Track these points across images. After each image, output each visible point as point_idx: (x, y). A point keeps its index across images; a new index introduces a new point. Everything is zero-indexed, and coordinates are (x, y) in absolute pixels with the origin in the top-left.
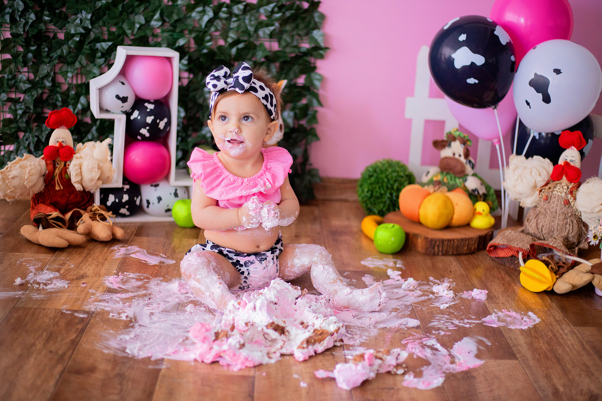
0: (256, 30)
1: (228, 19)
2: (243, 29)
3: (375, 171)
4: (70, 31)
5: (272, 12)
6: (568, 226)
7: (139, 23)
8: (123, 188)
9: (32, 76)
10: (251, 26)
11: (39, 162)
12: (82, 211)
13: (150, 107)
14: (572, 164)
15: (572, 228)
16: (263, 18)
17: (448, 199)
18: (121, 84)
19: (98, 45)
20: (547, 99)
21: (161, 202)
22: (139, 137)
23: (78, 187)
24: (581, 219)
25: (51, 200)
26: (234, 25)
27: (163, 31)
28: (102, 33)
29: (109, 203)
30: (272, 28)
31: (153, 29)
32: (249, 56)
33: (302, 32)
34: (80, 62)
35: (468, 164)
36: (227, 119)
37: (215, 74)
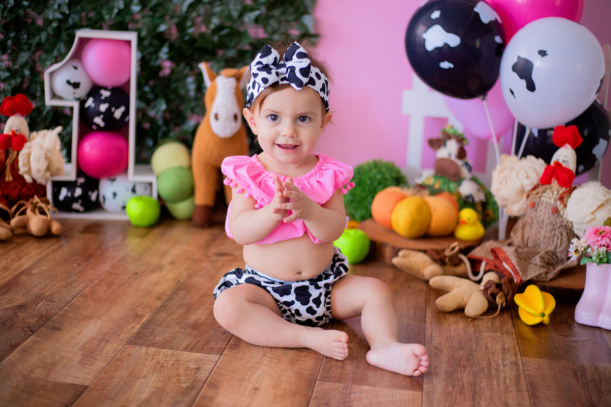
0: (241, 15)
1: (211, 4)
2: (226, 13)
4: (48, 17)
6: (556, 239)
7: (118, 8)
8: (76, 182)
9: (11, 64)
10: (236, 10)
12: (26, 204)
13: (106, 94)
14: (564, 165)
15: (561, 242)
16: (249, 2)
17: (426, 204)
18: (73, 69)
20: (531, 87)
21: (118, 198)
22: (94, 127)
23: (28, 179)
24: (573, 231)
25: (3, 192)
26: (217, 9)
27: (143, 17)
28: (81, 18)
29: (61, 198)
30: (257, 13)
31: (133, 14)
32: (233, 44)
33: (290, 18)
34: (59, 51)
35: (464, 167)
36: (278, 119)
37: (261, 60)
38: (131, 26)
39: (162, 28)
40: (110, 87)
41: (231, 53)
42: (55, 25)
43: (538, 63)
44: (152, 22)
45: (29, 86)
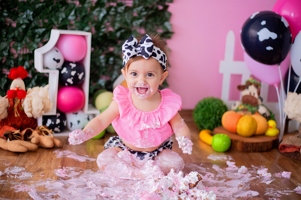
0: (132, 22)
1: (115, 16)
3: (205, 104)
5: (141, 11)
7: (62, 17)
8: (56, 116)
11: (5, 100)
12: (32, 130)
13: (73, 66)
16: (135, 15)
17: (253, 119)
18: (56, 52)
19: (37, 31)
21: (80, 124)
22: (66, 84)
23: (29, 115)
25: (12, 123)
26: (118, 19)
27: (76, 23)
28: (39, 23)
29: (48, 125)
30: (141, 21)
31: (70, 21)
32: (127, 37)
33: (158, 23)
34: (26, 41)
35: (259, 99)
36: (137, 75)
37: (128, 43)
39: (87, 29)
40: (74, 62)
42: (24, 27)
44: (81, 25)
45: (6, 61)
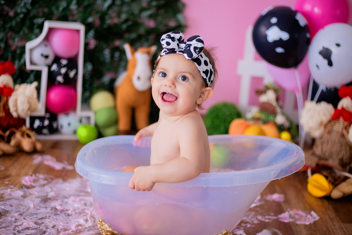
1: (121, 6)
2: (130, 12)
4: (17, 11)
5: (151, 1)
7: (62, 7)
8: (45, 116)
10: (137, 10)
12: (15, 130)
13: (64, 62)
14: (347, 109)
16: (144, 5)
18: (44, 47)
19: (35, 21)
20: (330, 64)
21: (70, 126)
22: (57, 83)
26: (125, 9)
27: (79, 12)
28: (38, 12)
29: (35, 126)
31: (71, 11)
34: (23, 32)
35: (278, 107)
38: (71, 18)
39: (90, 20)
40: (66, 58)
41: (133, 36)
42: (22, 16)
43: (335, 51)
44: (84, 15)
45: (3, 53)
